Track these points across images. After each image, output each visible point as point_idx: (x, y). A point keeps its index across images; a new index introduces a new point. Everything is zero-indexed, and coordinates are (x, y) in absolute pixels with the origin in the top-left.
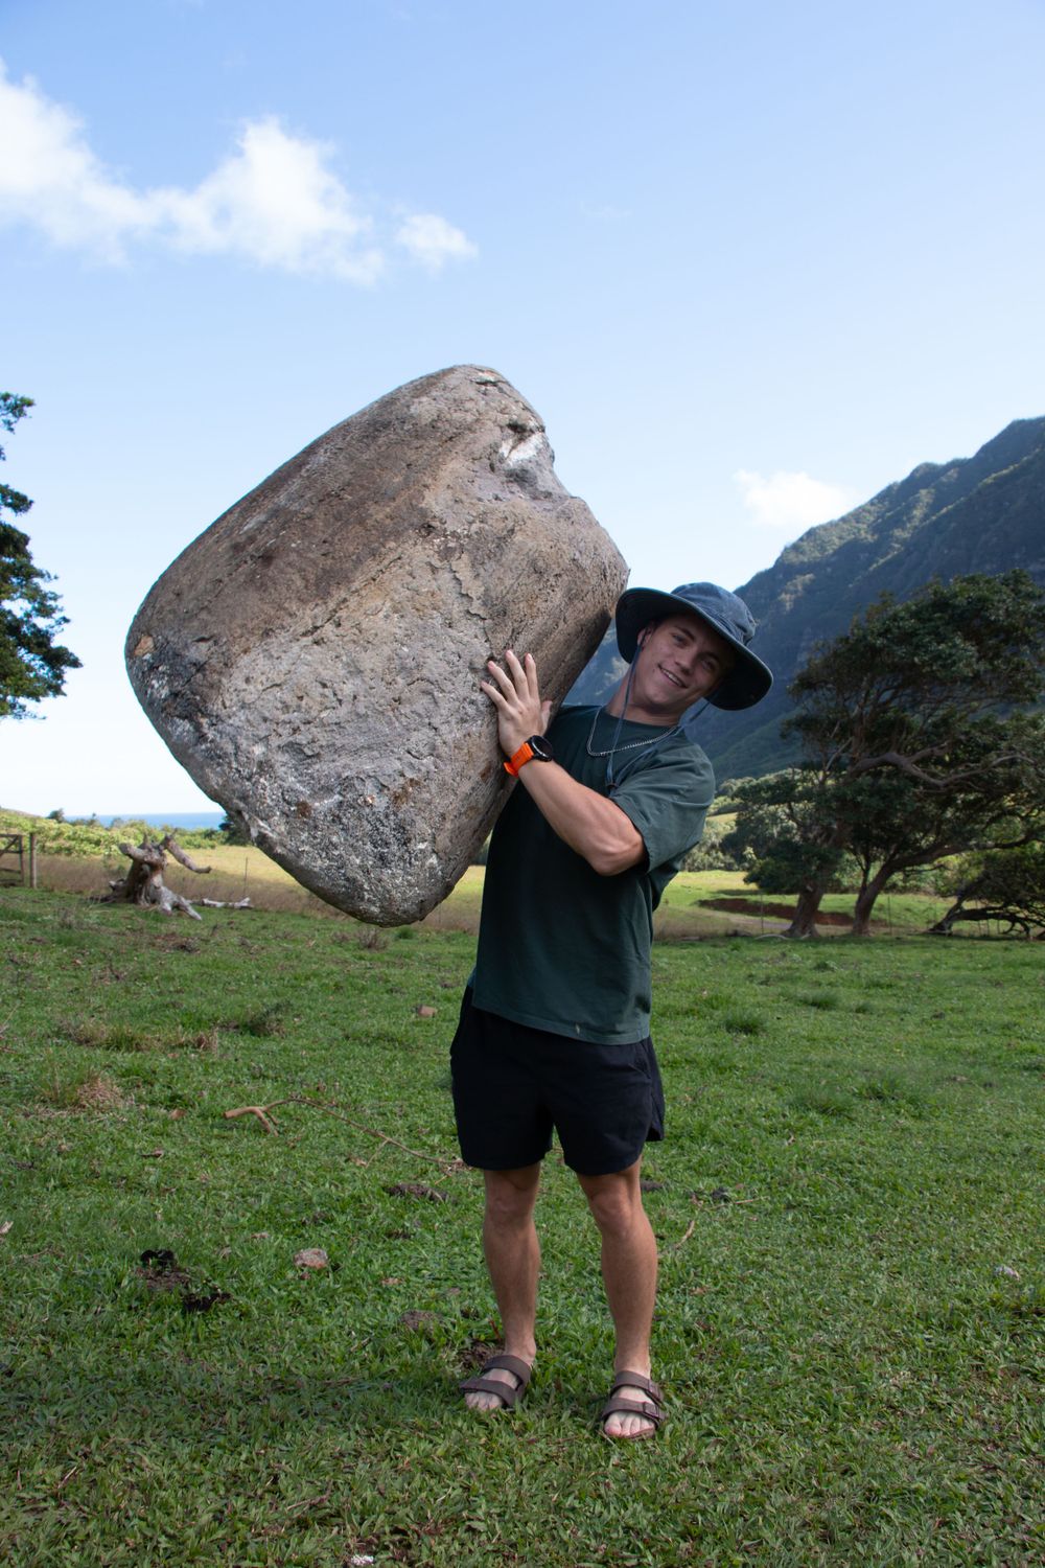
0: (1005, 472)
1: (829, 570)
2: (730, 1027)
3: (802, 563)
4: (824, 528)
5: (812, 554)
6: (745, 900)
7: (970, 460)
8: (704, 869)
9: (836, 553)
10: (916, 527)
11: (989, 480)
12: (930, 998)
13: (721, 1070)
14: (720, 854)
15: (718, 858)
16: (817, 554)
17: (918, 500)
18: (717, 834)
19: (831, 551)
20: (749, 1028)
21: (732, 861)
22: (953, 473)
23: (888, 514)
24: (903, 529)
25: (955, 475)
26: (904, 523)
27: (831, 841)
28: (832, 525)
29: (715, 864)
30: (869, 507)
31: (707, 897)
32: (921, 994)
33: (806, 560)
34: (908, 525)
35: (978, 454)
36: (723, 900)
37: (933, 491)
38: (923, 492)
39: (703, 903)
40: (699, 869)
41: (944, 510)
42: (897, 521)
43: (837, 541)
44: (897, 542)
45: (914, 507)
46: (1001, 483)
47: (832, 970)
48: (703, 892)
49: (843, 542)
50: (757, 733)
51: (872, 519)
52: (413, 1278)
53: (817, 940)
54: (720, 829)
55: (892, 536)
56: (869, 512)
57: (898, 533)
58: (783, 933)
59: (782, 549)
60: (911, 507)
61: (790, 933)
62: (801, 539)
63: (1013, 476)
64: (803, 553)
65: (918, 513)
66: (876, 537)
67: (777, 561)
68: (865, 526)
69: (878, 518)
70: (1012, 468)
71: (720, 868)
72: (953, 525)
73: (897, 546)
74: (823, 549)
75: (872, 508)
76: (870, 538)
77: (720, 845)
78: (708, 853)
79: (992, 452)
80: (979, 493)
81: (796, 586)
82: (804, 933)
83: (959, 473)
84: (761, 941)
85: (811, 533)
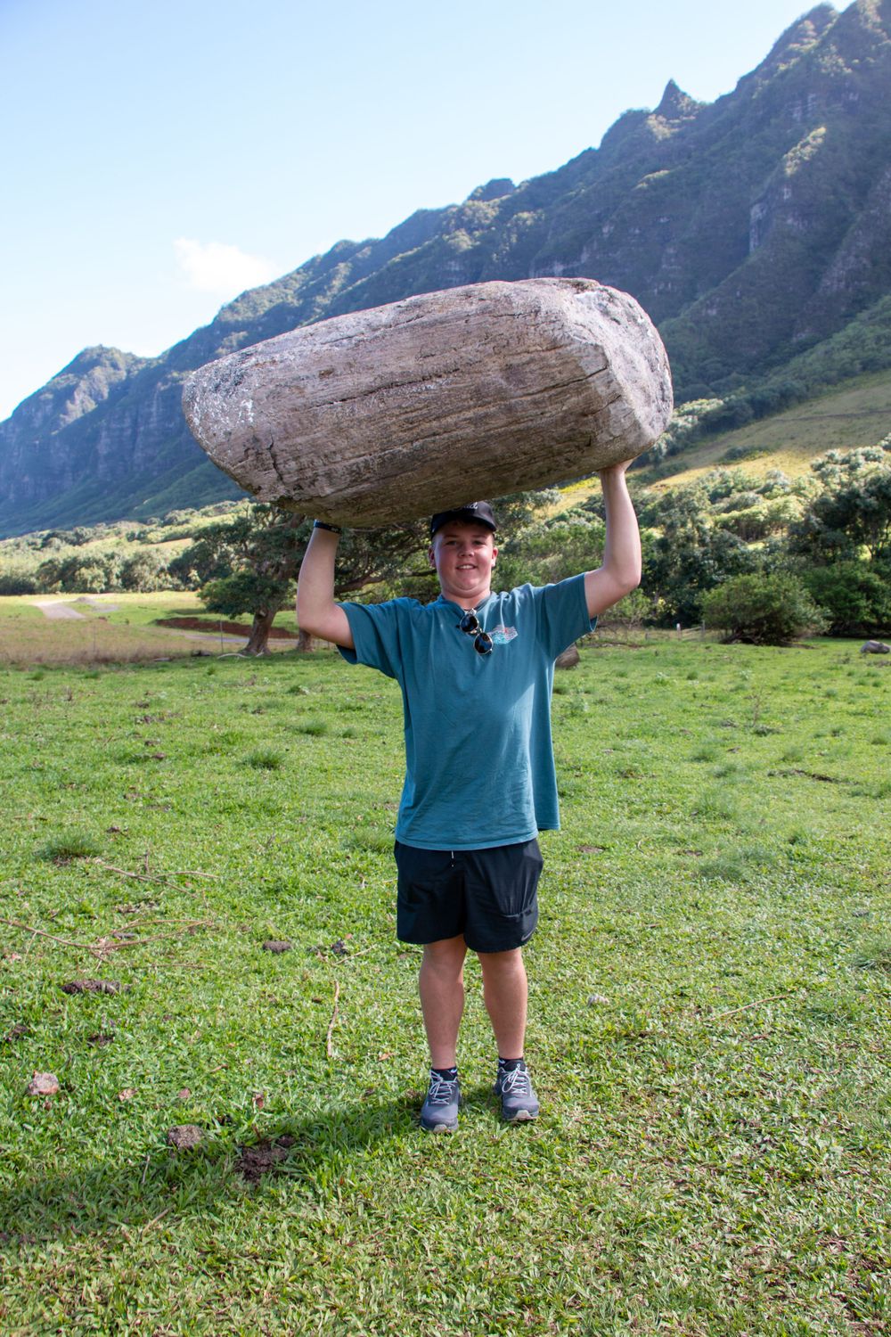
0: (410, 253)
1: (260, 329)
2: (254, 764)
3: (237, 321)
4: (257, 291)
5: (245, 315)
6: (196, 619)
7: (382, 241)
8: (154, 590)
9: (266, 314)
10: (335, 296)
11: (396, 260)
12: (395, 718)
13: (271, 813)
14: (169, 577)
15: (166, 580)
16: (250, 314)
17: (337, 272)
18: (165, 559)
19: (262, 313)
20: (270, 764)
21: (179, 582)
22: (367, 251)
23: (312, 283)
24: (324, 296)
25: (369, 253)
26: (325, 291)
27: (280, 573)
28: (264, 289)
29: (165, 585)
30: (295, 276)
31: (162, 617)
32: (388, 716)
33: (240, 319)
34: (329, 293)
35: (388, 236)
36: (178, 619)
37: (350, 264)
38: (342, 265)
39: (160, 622)
40: (150, 590)
41: (359, 283)
42: (319, 289)
43: (267, 304)
44: (318, 307)
45: (334, 278)
46: (406, 262)
47: (304, 693)
48: (158, 612)
49: (273, 305)
50: (197, 469)
51: (298, 286)
52: (143, 1086)
53: (272, 658)
54: (168, 555)
55: (314, 302)
56: (296, 280)
57: (319, 299)
58: (241, 652)
59: (219, 308)
60: (330, 278)
61: (247, 651)
62: (236, 301)
63: (417, 257)
64: (237, 312)
65: (337, 283)
66: (301, 302)
67: (215, 319)
68: (292, 292)
69: (303, 285)
70: (415, 250)
71: (168, 589)
72: (366, 295)
73: (318, 310)
74: (255, 310)
75: (298, 277)
76: (296, 303)
77: (169, 569)
78: (158, 576)
79: (400, 235)
80: (388, 269)
81: (231, 341)
82: (258, 651)
83: (373, 251)
84: (223, 660)
85: (245, 296)
